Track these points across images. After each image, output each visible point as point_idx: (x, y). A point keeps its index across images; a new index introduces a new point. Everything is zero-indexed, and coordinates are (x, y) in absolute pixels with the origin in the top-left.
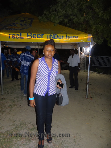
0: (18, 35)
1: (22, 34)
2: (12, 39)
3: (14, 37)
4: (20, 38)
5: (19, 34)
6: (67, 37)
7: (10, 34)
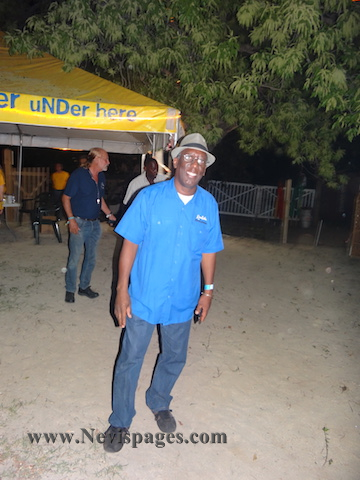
6: (98, 110)
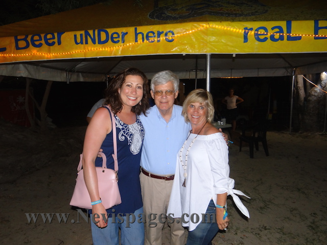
0: (277, 30)
1: (294, 24)
2: (257, 43)
3: (262, 37)
4: (285, 37)
5: (283, 24)
7: (249, 25)
